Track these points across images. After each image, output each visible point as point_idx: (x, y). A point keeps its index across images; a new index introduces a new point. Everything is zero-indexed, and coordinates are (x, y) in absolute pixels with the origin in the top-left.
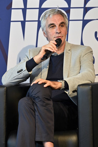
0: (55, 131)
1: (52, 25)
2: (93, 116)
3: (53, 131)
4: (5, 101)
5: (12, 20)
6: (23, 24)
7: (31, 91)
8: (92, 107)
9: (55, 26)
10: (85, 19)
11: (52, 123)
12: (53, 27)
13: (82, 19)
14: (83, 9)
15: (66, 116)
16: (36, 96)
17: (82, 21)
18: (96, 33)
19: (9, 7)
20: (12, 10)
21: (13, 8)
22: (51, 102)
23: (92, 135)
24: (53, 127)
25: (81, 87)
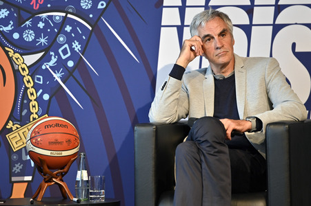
0: (233, 193)
1: (208, 38)
2: (290, 171)
3: (230, 193)
4: (154, 146)
5: (162, 24)
6: (180, 30)
7: (195, 131)
8: (290, 158)
9: (213, 38)
10: (276, 23)
11: (228, 180)
12: (209, 40)
13: (272, 23)
14: (273, 8)
15: (249, 171)
16: (202, 139)
17: (272, 27)
18: (294, 45)
19: (159, 4)
20: (164, 9)
21: (164, 5)
22: (226, 149)
23: (289, 200)
24: (230, 187)
25: (272, 127)
